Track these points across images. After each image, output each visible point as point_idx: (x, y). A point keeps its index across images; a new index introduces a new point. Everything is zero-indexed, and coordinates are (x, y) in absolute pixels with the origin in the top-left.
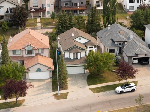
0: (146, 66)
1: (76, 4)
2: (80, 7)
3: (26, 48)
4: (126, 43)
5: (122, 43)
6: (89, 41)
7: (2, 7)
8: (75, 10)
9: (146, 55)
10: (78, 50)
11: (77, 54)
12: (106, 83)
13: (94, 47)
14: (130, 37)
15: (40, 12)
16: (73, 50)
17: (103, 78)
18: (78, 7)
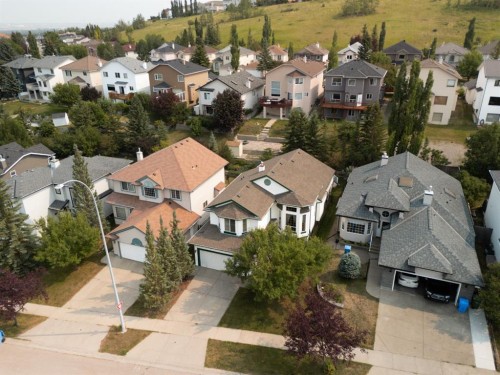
0: (440, 309)
1: (354, 97)
2: (363, 104)
3: (142, 182)
4: (401, 215)
5: (390, 212)
6: (290, 191)
7: (212, 90)
8: (350, 110)
9: (445, 275)
10: (238, 213)
11: (233, 222)
12: (271, 333)
13: (298, 209)
14: (422, 201)
15: (280, 107)
16: (225, 210)
17: (276, 310)
18: (358, 105)
